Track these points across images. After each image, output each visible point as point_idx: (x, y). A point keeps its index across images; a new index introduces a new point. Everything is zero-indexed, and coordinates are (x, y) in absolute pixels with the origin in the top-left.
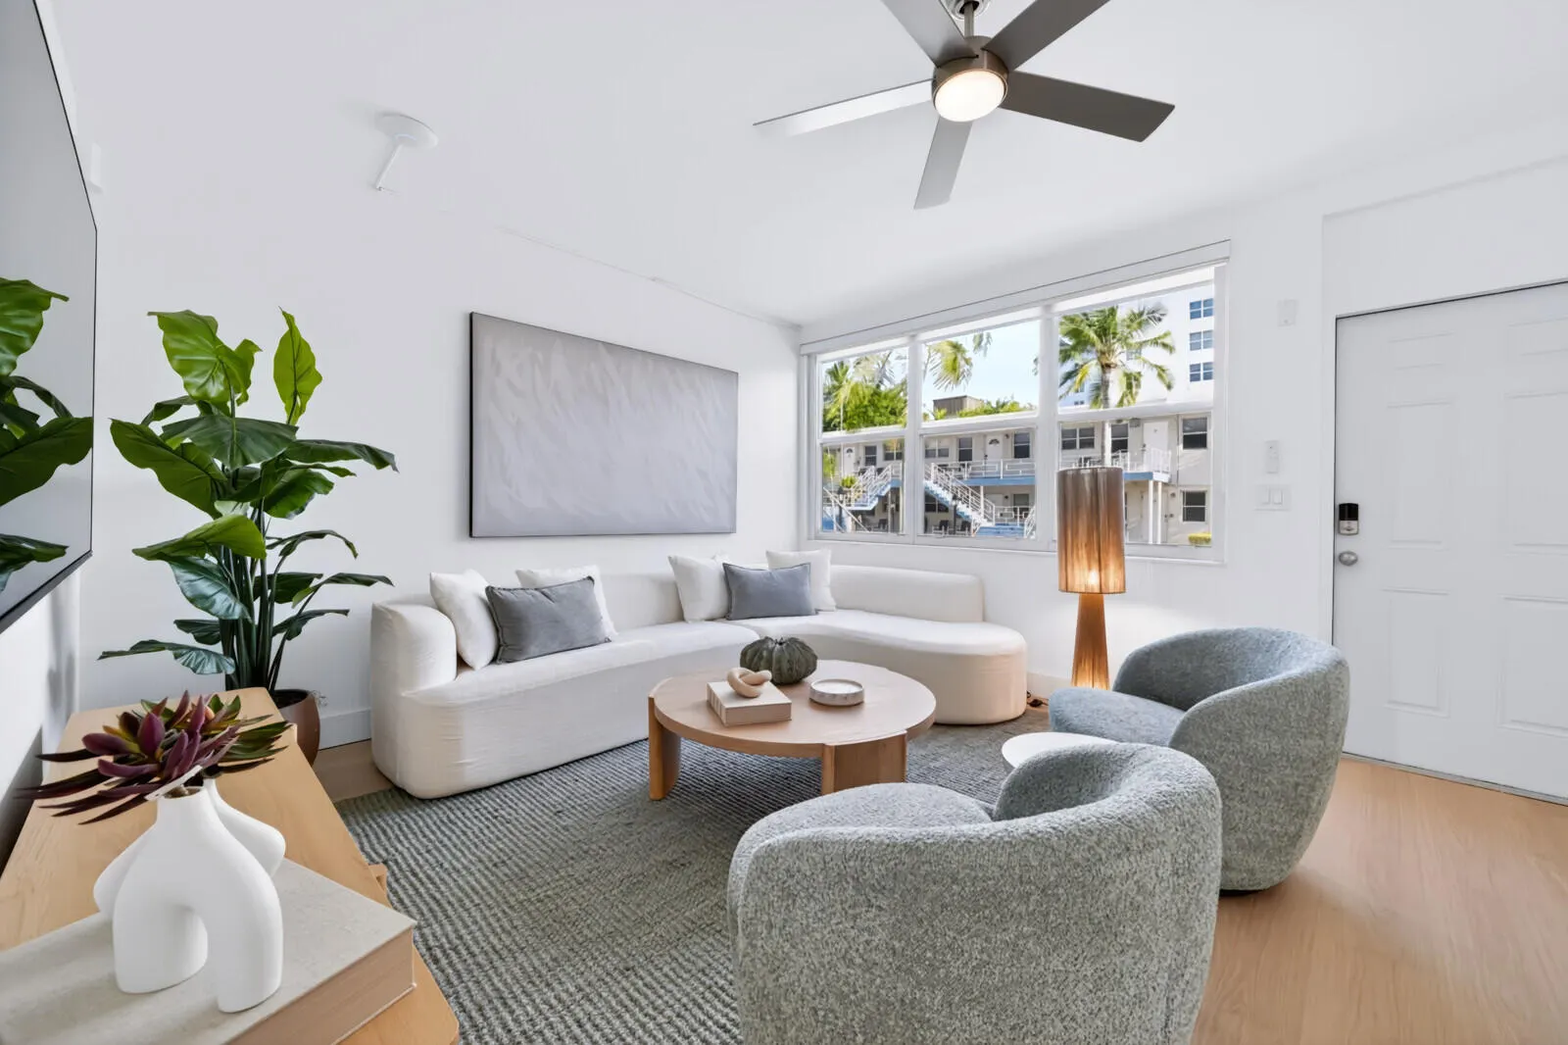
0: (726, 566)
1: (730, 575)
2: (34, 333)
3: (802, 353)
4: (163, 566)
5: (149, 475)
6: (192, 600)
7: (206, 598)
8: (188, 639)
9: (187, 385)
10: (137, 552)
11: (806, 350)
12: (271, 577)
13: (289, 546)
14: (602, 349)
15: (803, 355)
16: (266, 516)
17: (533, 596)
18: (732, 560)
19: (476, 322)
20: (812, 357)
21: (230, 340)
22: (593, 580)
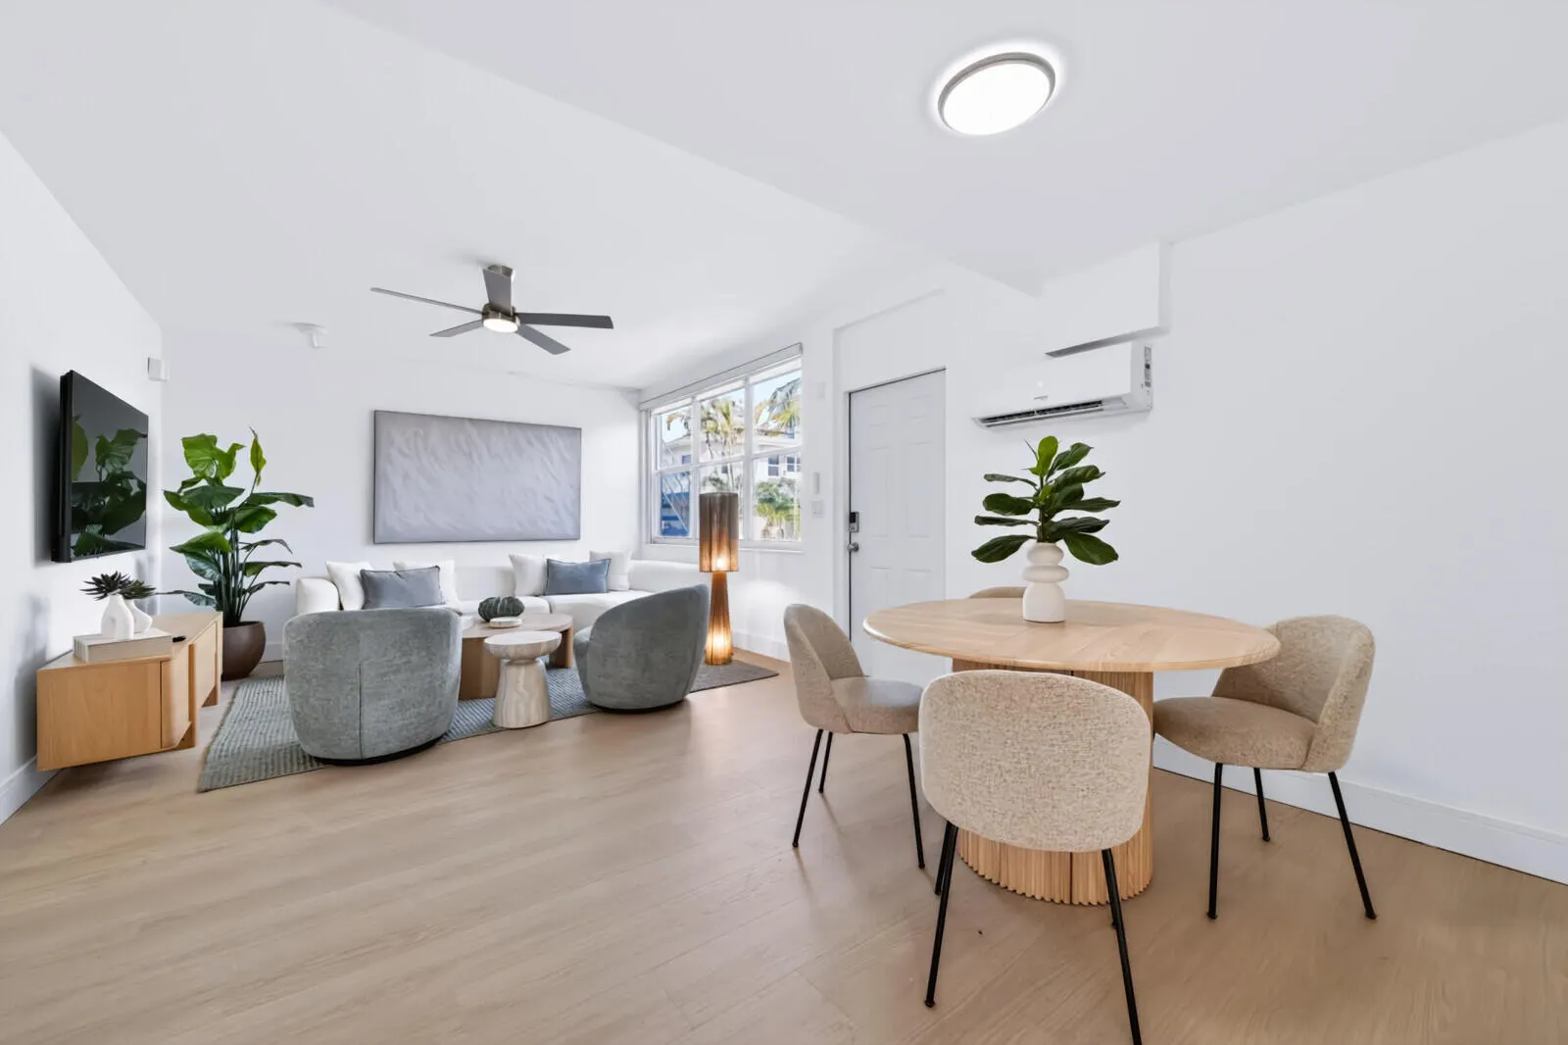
0: (548, 561)
1: (550, 567)
2: (130, 455)
4: (182, 555)
5: (185, 513)
6: (195, 571)
7: (201, 570)
8: (202, 592)
9: (195, 472)
10: (172, 548)
12: (241, 565)
13: (249, 547)
14: (467, 424)
15: (642, 410)
16: (239, 532)
17: (391, 576)
18: (556, 557)
19: (377, 417)
20: (648, 412)
21: (223, 446)
22: (439, 568)
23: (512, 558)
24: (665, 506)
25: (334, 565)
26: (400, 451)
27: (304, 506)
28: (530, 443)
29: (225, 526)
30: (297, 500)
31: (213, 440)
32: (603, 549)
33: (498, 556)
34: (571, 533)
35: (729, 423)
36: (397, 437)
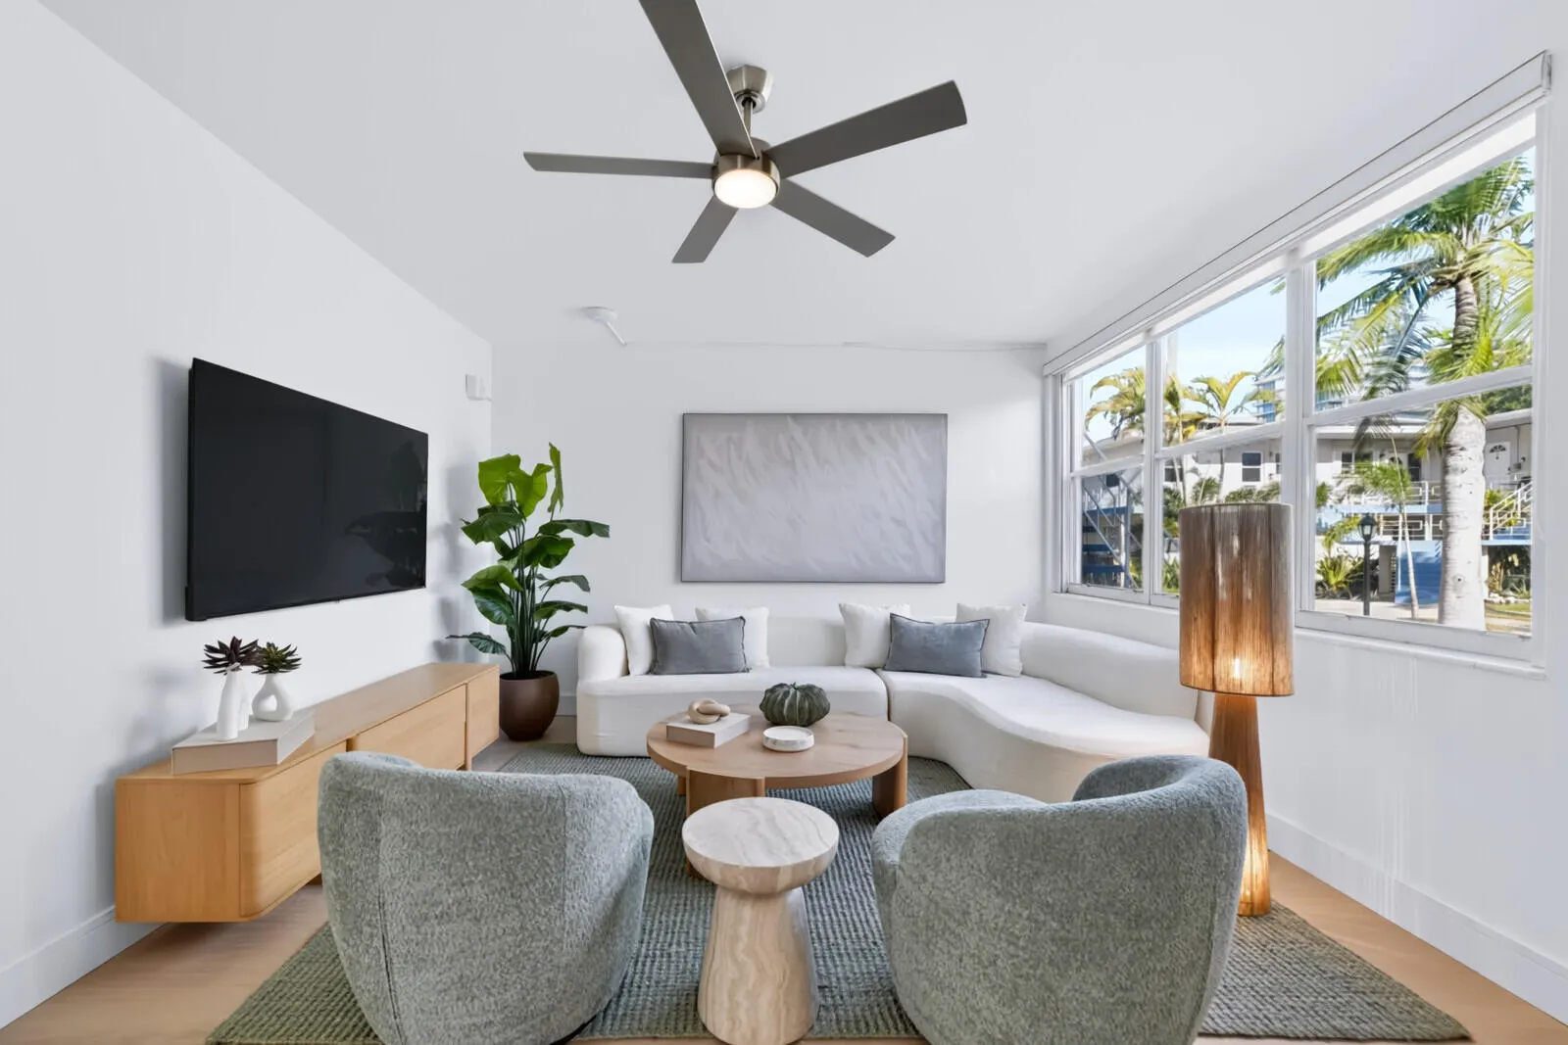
0: (892, 616)
1: (894, 624)
3: (1046, 373)
11: (1047, 370)
12: (539, 605)
13: (548, 584)
14: (789, 419)
15: (1047, 376)
16: (538, 567)
17: (682, 628)
18: (905, 612)
19: (687, 420)
20: (1059, 378)
21: (527, 468)
22: (744, 621)
23: (842, 609)
24: (1087, 529)
25: (623, 610)
26: (711, 464)
27: (594, 536)
28: (871, 440)
29: (516, 559)
30: (588, 528)
31: (517, 460)
32: (978, 603)
33: (825, 604)
34: (931, 574)
35: (1177, 410)
36: (708, 443)
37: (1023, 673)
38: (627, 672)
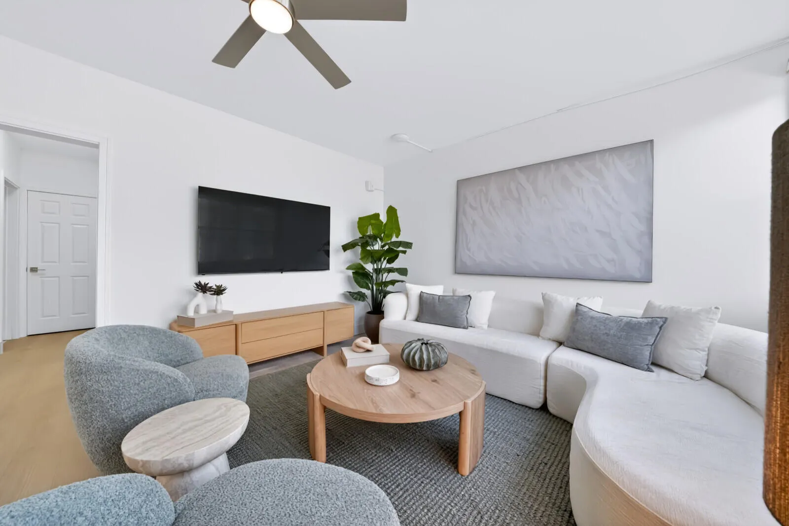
0: (577, 304)
14: (517, 171)
19: (459, 184)
22: (471, 297)
23: (543, 296)
25: (409, 285)
26: (471, 206)
30: (406, 245)
31: (378, 215)
33: (532, 292)
36: (469, 195)
37: (706, 376)
38: (405, 318)
